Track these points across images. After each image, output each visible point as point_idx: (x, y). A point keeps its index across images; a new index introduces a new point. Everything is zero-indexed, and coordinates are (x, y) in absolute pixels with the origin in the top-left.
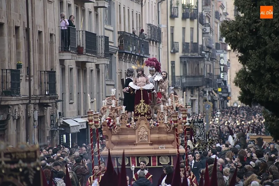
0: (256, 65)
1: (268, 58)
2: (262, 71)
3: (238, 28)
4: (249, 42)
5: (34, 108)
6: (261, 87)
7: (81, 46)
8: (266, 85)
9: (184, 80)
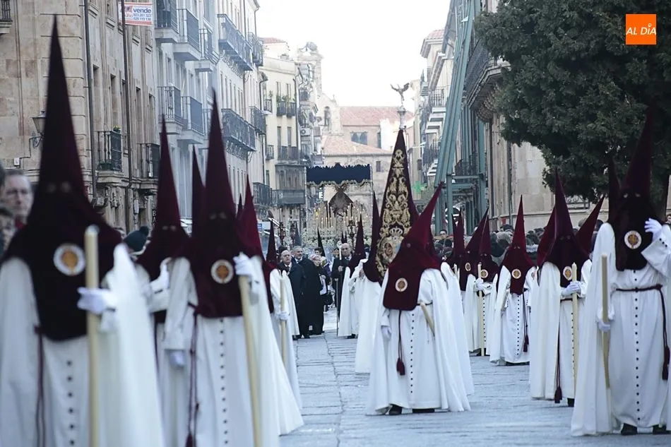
0: (533, 77)
1: (551, 67)
2: (543, 88)
3: (505, 22)
4: (522, 43)
5: (134, 196)
6: (539, 112)
7: (185, 118)
8: (547, 109)
9: (281, 196)
